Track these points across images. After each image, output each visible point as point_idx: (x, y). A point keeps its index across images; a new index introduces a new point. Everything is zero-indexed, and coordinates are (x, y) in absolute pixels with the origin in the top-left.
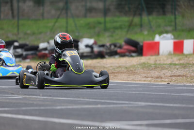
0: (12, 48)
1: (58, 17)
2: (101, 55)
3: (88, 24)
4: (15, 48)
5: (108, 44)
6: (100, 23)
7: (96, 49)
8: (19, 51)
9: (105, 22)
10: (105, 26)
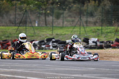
0: (51, 42)
1: (75, 26)
2: (101, 47)
3: (91, 30)
5: (105, 41)
6: (98, 29)
7: (98, 44)
8: (55, 44)
9: (102, 29)
10: (102, 32)
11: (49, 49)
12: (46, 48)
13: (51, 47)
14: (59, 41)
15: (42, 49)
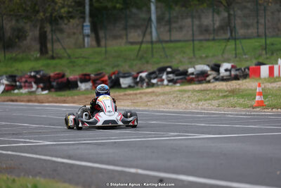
0: (165, 73)
4: (168, 73)
7: (233, 73)
8: (171, 75)
11: (163, 85)
12: (159, 83)
13: (166, 82)
14: (178, 70)
15: (153, 85)
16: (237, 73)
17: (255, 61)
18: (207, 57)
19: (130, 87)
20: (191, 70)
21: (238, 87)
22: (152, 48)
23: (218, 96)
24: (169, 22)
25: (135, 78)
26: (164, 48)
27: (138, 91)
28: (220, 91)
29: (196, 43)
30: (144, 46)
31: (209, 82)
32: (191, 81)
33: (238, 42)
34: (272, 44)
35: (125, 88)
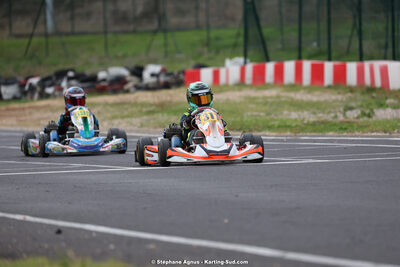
4: (70, 79)
16: (168, 79)
17: (192, 63)
18: (125, 56)
19: (15, 98)
20: (102, 75)
21: (169, 99)
22: (47, 44)
23: (141, 112)
24: (72, 7)
25: (22, 86)
26: (64, 44)
27: (27, 105)
28: (143, 105)
29: (110, 36)
30: (35, 40)
31: (128, 91)
32: (102, 91)
33: (169, 35)
34: (217, 39)
35: (8, 101)
